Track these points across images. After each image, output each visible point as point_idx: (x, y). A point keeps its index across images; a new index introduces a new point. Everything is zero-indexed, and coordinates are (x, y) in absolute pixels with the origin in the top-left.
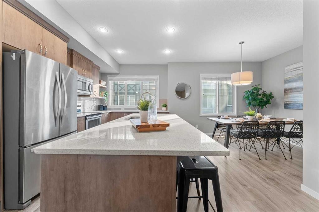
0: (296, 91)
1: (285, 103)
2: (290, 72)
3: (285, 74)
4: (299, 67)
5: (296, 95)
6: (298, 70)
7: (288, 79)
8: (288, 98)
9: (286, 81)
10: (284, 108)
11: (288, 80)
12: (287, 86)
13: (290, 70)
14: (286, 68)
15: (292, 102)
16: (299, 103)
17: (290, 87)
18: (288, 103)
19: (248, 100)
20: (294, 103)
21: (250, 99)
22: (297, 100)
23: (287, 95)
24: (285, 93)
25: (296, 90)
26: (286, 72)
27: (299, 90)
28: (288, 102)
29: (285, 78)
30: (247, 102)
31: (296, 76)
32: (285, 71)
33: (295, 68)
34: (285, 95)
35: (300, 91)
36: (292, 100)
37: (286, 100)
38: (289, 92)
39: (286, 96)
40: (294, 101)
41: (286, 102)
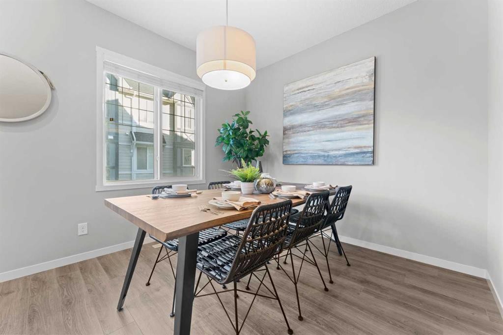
0: (302, 132)
1: (285, 153)
2: (293, 95)
3: (284, 99)
4: (307, 87)
5: (302, 138)
6: (305, 91)
7: (290, 108)
8: (289, 143)
9: (287, 112)
10: (283, 163)
11: (290, 110)
12: (289, 121)
13: (293, 91)
14: (286, 88)
15: (296, 152)
16: (307, 153)
17: (294, 124)
18: (289, 153)
19: (228, 144)
20: (299, 153)
21: (231, 143)
22: (304, 147)
23: (288, 138)
24: (284, 134)
25: (301, 130)
26: (285, 95)
27: (307, 129)
28: (289, 151)
29: (285, 106)
30: (226, 149)
31: (300, 103)
32: (284, 93)
33: (300, 89)
34: (284, 138)
35: (309, 131)
36: (295, 148)
37: (286, 148)
38: (290, 132)
39: (286, 141)
40: (299, 148)
41: (286, 151)
